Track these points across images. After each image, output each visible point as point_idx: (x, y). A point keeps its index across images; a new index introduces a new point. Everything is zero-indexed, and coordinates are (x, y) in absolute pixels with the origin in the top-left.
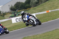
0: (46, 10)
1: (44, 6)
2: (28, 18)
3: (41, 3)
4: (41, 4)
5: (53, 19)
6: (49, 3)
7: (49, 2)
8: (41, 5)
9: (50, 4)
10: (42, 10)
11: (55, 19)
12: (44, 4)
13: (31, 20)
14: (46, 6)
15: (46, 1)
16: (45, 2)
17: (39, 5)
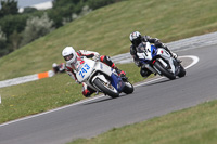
0: (38, 68)
1: (31, 54)
2: (153, 53)
3: (19, 43)
4: (18, 48)
5: (64, 104)
6: (49, 44)
7: (47, 40)
8: (19, 54)
9: (49, 47)
10: (23, 69)
11: (69, 103)
12: (29, 46)
13: (161, 60)
14: (37, 55)
15: (37, 38)
16: (33, 40)
17: (11, 51)
